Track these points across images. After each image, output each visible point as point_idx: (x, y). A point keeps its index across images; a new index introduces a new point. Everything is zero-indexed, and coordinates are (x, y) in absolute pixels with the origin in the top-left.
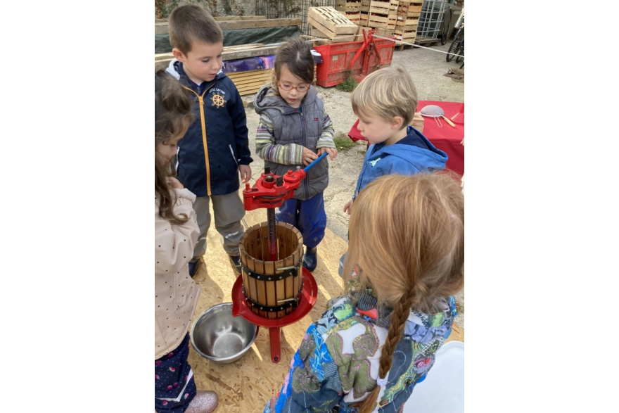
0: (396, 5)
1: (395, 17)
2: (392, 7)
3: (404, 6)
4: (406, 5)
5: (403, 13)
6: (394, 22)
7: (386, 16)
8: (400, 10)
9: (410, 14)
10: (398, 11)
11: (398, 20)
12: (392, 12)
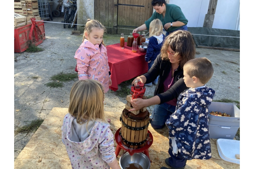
0: (24, 3)
1: (26, 9)
2: (23, 4)
3: (29, 3)
4: (30, 2)
5: (30, 7)
6: (26, 12)
7: (21, 9)
8: (27, 5)
9: (34, 7)
10: (26, 6)
11: (28, 10)
12: (23, 7)
